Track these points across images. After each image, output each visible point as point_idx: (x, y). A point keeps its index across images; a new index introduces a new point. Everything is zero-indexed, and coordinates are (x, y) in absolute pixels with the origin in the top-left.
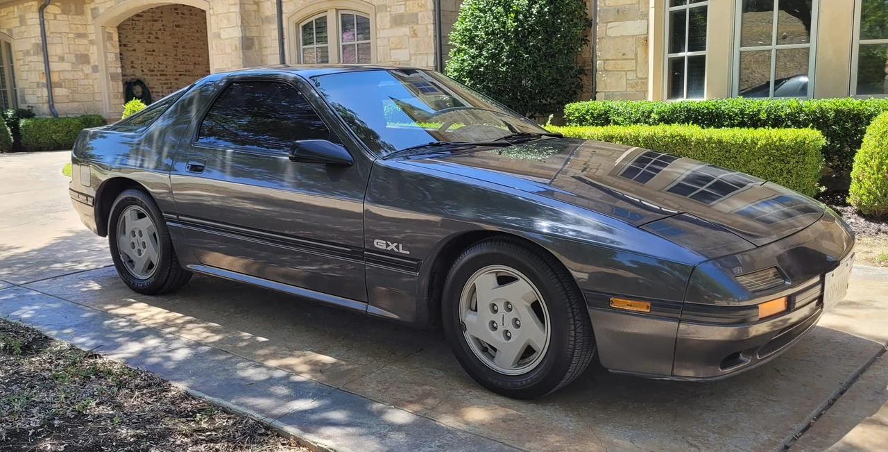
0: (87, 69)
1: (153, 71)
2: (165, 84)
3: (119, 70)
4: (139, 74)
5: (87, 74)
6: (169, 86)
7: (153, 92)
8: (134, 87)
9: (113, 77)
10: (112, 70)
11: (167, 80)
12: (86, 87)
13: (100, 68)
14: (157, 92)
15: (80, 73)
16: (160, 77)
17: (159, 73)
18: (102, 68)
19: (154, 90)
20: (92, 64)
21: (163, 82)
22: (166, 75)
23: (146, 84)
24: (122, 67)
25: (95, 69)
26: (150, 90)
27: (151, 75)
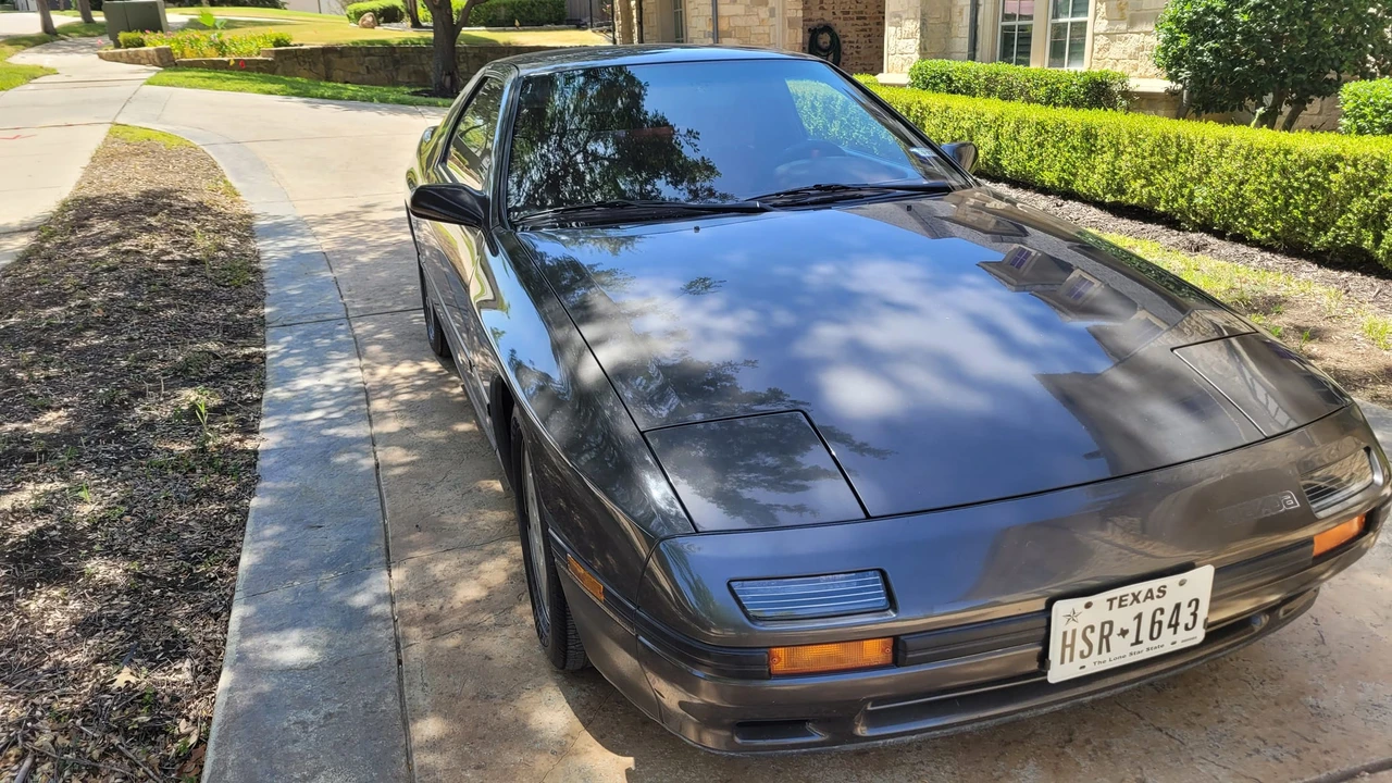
0: (763, 12)
1: (848, 13)
2: (862, 30)
3: (800, 14)
4: (828, 17)
5: (763, 20)
6: (868, 33)
7: (844, 42)
8: (821, 36)
9: (791, 23)
10: (791, 14)
11: (865, 24)
12: (760, 37)
13: (777, 12)
14: (850, 42)
15: (755, 18)
16: (856, 22)
17: (855, 16)
18: (778, 11)
19: (847, 39)
20: (770, 5)
21: (860, 28)
22: (865, 18)
23: (837, 30)
24: (804, 9)
25: (772, 13)
26: (842, 40)
27: (845, 19)
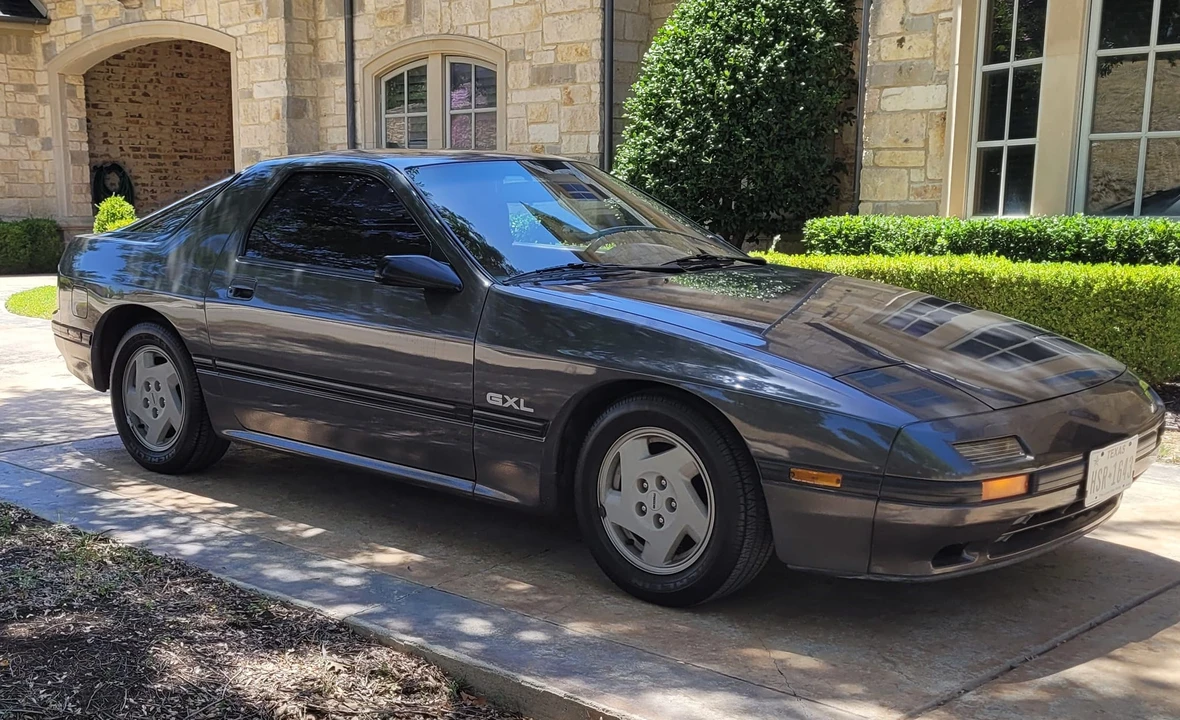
0: (34, 144)
1: (139, 149)
2: (156, 171)
3: (85, 147)
4: (115, 154)
5: (33, 153)
6: (164, 174)
7: (137, 184)
8: (108, 176)
9: (75, 158)
10: (73, 147)
11: (160, 164)
12: (31, 174)
13: (54, 143)
14: (143, 185)
15: (23, 150)
16: (149, 160)
17: (147, 154)
18: (58, 142)
19: (139, 181)
20: (41, 135)
21: (154, 168)
22: (159, 157)
23: (126, 170)
24: (89, 142)
25: (47, 144)
26: (133, 182)
27: (135, 157)
